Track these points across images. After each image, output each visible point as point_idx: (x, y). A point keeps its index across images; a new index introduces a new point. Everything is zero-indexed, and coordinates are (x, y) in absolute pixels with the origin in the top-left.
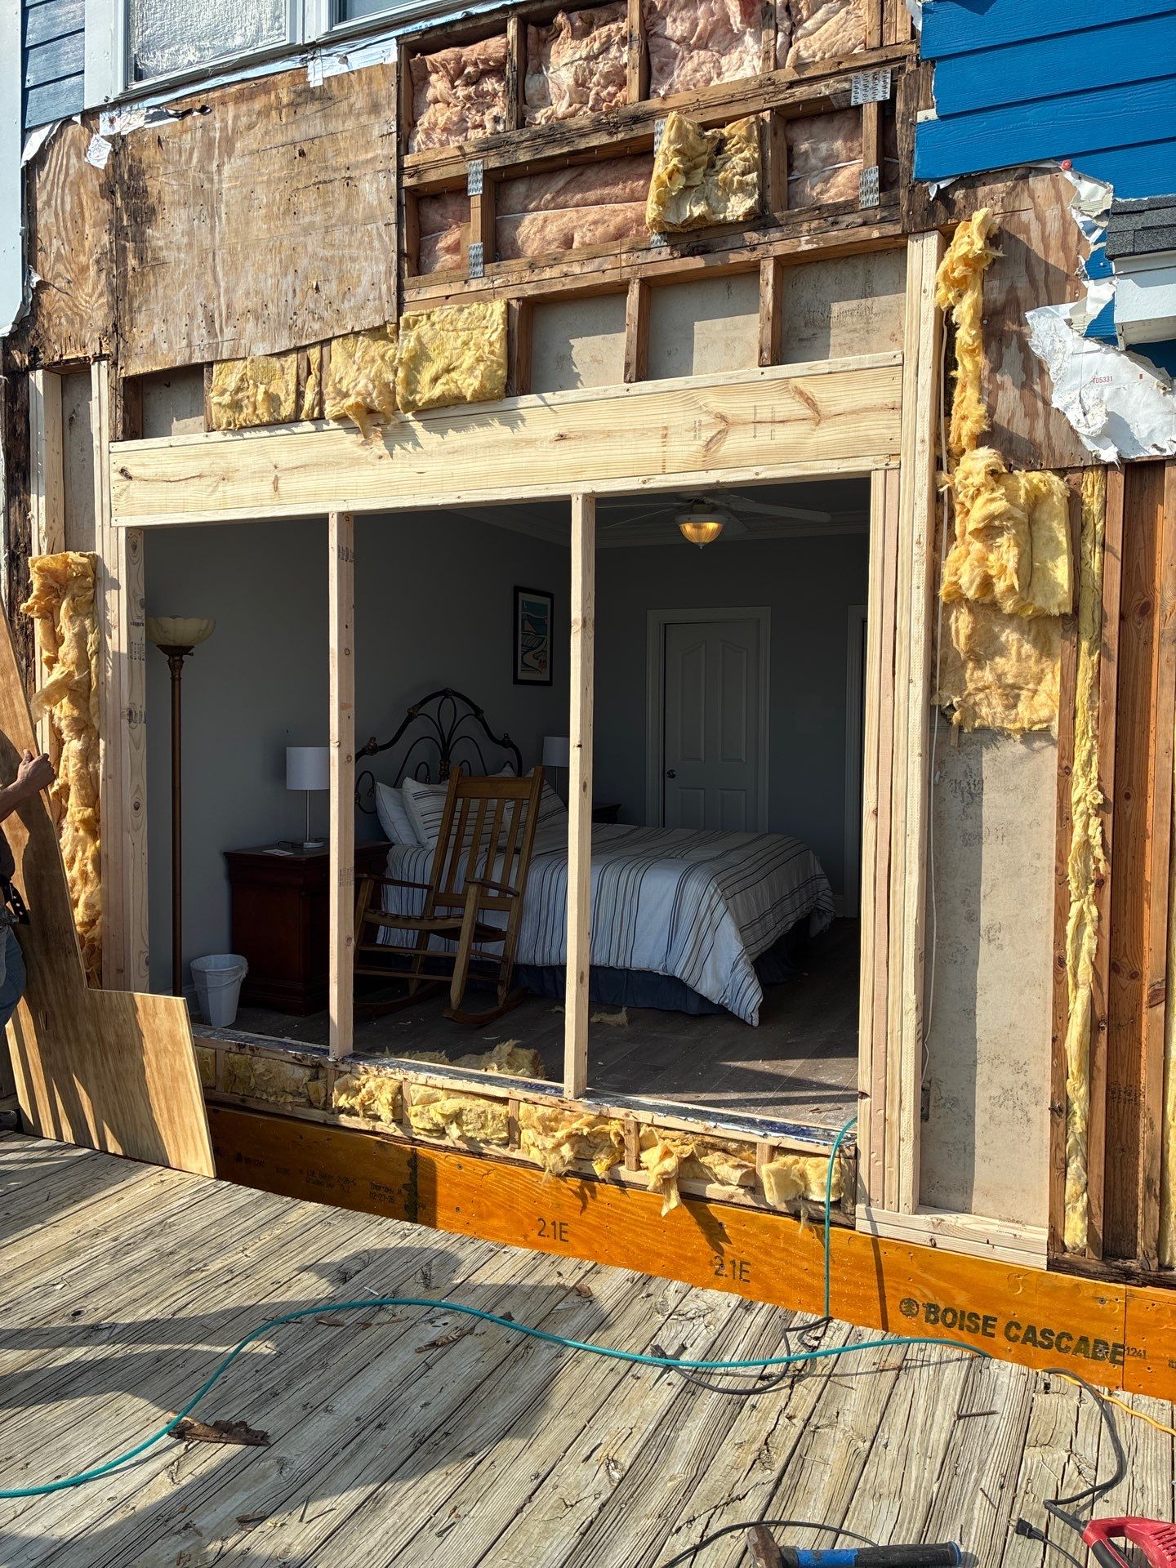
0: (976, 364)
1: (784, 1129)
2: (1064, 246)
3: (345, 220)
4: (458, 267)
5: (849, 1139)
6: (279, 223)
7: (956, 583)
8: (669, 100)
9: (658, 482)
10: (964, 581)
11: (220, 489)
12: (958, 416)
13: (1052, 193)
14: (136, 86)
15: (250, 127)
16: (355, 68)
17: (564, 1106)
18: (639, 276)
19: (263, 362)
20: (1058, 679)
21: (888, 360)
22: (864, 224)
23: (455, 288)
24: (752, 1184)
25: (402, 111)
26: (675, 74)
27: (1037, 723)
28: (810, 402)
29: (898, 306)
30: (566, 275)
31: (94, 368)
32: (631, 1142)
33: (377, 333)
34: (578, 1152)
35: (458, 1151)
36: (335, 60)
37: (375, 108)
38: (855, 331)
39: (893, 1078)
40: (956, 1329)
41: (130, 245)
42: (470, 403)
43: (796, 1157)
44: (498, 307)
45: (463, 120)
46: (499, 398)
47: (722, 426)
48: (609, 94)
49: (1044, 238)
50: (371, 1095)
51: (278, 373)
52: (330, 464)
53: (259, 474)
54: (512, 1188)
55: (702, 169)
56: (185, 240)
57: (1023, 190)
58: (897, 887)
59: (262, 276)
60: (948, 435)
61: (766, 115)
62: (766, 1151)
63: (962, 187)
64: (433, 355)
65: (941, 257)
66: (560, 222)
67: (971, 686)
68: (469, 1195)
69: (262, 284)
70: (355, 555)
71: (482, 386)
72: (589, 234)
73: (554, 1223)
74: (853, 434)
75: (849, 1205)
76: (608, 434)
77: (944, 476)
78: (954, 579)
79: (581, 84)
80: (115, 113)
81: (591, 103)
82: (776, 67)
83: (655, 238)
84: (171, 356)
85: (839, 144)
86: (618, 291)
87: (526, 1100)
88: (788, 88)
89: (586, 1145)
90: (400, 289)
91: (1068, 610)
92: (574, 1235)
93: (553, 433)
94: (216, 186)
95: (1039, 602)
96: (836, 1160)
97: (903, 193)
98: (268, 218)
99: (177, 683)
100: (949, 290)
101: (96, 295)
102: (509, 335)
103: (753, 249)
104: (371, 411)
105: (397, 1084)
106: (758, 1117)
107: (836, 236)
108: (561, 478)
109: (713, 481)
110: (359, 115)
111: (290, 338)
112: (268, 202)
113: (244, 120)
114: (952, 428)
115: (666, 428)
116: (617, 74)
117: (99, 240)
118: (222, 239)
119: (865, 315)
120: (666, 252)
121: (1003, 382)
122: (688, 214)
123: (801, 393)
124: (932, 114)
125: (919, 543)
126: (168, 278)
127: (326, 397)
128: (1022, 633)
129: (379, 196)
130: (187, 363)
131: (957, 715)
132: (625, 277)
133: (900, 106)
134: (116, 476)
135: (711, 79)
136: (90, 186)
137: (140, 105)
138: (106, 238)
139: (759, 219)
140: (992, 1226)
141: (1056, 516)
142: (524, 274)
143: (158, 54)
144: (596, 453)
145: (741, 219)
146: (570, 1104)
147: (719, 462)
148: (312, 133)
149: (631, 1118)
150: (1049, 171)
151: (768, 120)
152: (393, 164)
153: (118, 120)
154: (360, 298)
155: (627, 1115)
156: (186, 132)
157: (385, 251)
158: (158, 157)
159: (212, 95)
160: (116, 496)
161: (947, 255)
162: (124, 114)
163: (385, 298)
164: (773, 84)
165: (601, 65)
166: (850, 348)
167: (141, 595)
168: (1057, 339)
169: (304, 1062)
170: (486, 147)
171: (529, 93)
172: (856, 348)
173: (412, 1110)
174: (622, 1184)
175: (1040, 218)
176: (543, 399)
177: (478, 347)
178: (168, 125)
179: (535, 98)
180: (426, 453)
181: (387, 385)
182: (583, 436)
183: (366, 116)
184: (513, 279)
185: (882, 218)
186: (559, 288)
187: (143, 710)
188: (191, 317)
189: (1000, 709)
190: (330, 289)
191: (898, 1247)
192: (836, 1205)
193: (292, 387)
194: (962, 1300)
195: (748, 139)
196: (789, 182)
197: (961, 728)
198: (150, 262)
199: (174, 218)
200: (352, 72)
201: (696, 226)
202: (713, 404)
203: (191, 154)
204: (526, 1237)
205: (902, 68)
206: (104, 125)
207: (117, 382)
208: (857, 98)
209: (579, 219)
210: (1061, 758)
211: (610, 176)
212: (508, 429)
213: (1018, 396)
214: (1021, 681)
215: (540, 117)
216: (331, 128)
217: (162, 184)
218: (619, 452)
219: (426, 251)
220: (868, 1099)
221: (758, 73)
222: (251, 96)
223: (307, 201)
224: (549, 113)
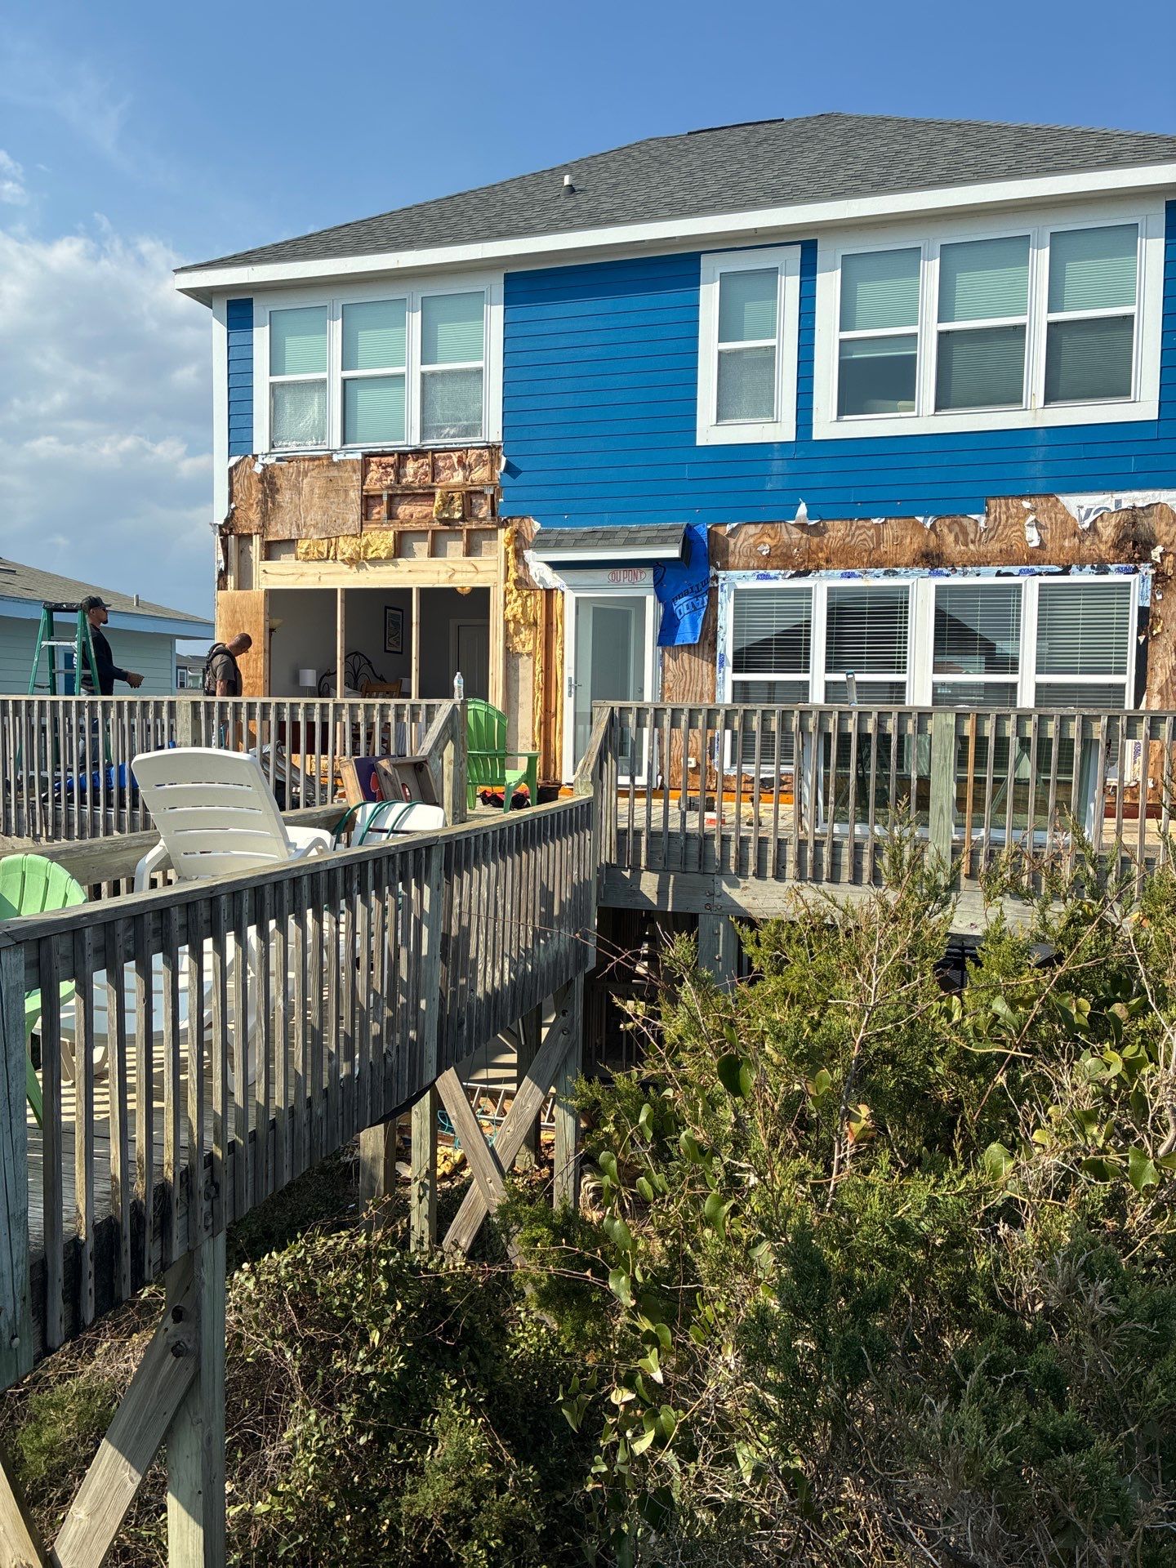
0: (513, 561)
2: (531, 537)
4: (379, 519)
6: (322, 500)
8: (439, 483)
11: (298, 579)
13: (529, 523)
14: (273, 450)
15: (313, 470)
16: (348, 459)
18: (431, 529)
19: (316, 541)
20: (533, 640)
21: (495, 559)
22: (488, 524)
23: (379, 526)
25: (363, 472)
26: (441, 476)
27: (528, 651)
28: (475, 567)
29: (496, 545)
30: (411, 526)
31: (254, 537)
36: (342, 455)
37: (354, 470)
38: (486, 550)
41: (269, 499)
42: (383, 559)
44: (392, 533)
45: (381, 478)
46: (392, 559)
47: (453, 572)
48: (423, 478)
51: (321, 544)
52: (338, 574)
53: (313, 575)
55: (448, 504)
56: (290, 501)
57: (523, 521)
63: (510, 518)
64: (372, 545)
65: (505, 535)
66: (409, 510)
67: (513, 642)
69: (316, 517)
71: (387, 555)
72: (417, 515)
74: (486, 577)
76: (423, 572)
77: (506, 589)
78: (509, 614)
79: (415, 474)
80: (264, 457)
81: (418, 480)
82: (467, 480)
83: (436, 519)
84: (285, 535)
85: (482, 503)
88: (469, 486)
90: (362, 524)
93: (407, 569)
94: (301, 485)
97: (496, 518)
98: (319, 497)
101: (256, 514)
102: (395, 541)
103: (461, 526)
104: (353, 559)
107: (482, 526)
108: (410, 583)
109: (452, 586)
110: (349, 472)
111: (325, 534)
112: (319, 493)
113: (311, 467)
115: (438, 571)
116: (425, 473)
117: (258, 496)
118: (303, 502)
119: (488, 546)
120: (438, 524)
121: (519, 568)
122: (444, 515)
123: (473, 565)
124: (503, 500)
125: (501, 605)
126: (283, 511)
127: (337, 553)
128: (524, 628)
129: (355, 496)
130: (289, 538)
131: (511, 649)
132: (427, 529)
133: (496, 496)
134: (262, 572)
135: (450, 480)
136: (255, 479)
137: (274, 456)
139: (463, 519)
142: (399, 524)
143: (281, 442)
144: (420, 576)
145: (458, 518)
148: (334, 475)
150: (526, 518)
151: (464, 493)
152: (360, 488)
153: (266, 459)
154: (349, 525)
156: (291, 467)
157: (357, 512)
158: (280, 473)
159: (300, 458)
160: (261, 578)
163: (357, 526)
164: (466, 484)
165: (421, 470)
166: (486, 554)
168: (530, 559)
170: (388, 487)
171: (400, 473)
175: (526, 529)
176: (405, 560)
177: (385, 543)
178: (284, 464)
179: (402, 475)
180: (370, 573)
181: (357, 552)
184: (396, 525)
185: (492, 523)
186: (409, 529)
188: (291, 524)
189: (520, 648)
190: (340, 521)
193: (326, 549)
195: (460, 498)
196: (470, 510)
197: (512, 653)
198: (277, 506)
199: (287, 495)
201: (446, 519)
202: (451, 566)
203: (292, 474)
205: (496, 487)
206: (260, 460)
207: (263, 542)
208: (485, 492)
209: (415, 510)
211: (423, 500)
212: (396, 568)
213: (522, 571)
214: (525, 640)
216: (340, 475)
218: (426, 577)
219: (369, 514)
221: (462, 481)
222: (314, 460)
224: (406, 481)
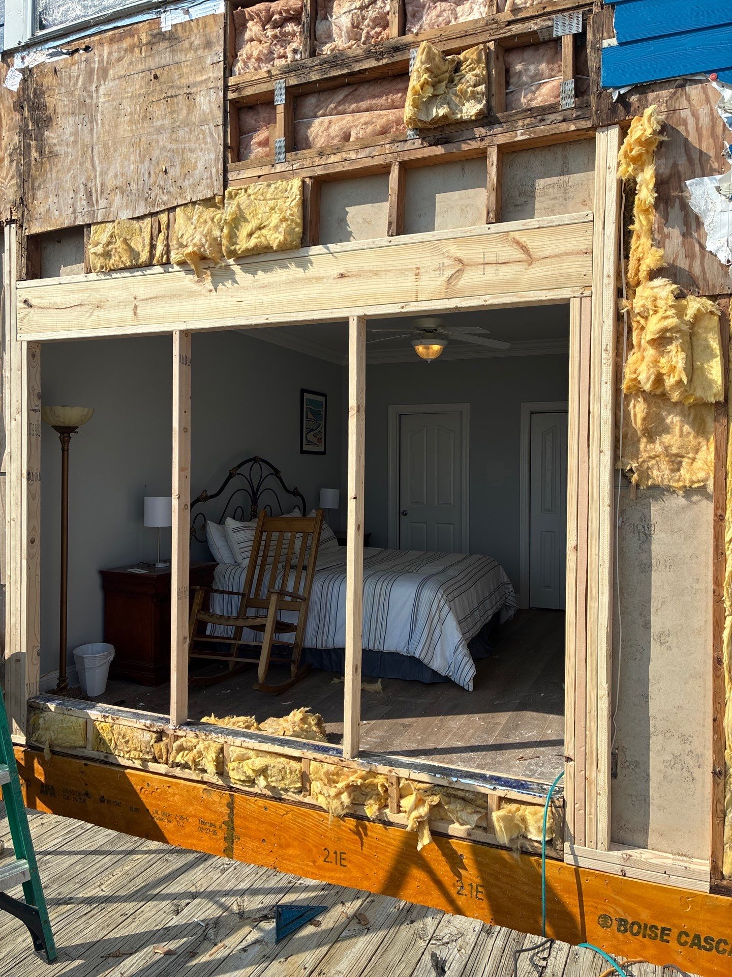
0: (649, 221)
1: (508, 783)
2: (713, 135)
3: (186, 123)
4: (268, 155)
5: (558, 792)
6: (139, 126)
7: (635, 379)
8: (420, 35)
9: (412, 308)
10: (642, 378)
11: (95, 314)
12: (635, 257)
13: (703, 96)
14: (40, 33)
15: (119, 60)
16: (194, 17)
17: (343, 764)
18: (398, 160)
19: (127, 223)
20: (712, 449)
21: (582, 218)
22: (564, 120)
23: (265, 170)
24: (484, 825)
25: (228, 46)
26: (424, 18)
27: (696, 482)
28: (524, 248)
29: (588, 180)
30: (345, 160)
31: (6, 229)
32: (393, 791)
33: (208, 202)
34: (354, 799)
35: (264, 796)
36: (180, 12)
37: (208, 45)
38: (556, 198)
39: (591, 747)
40: (640, 937)
41: (33, 143)
42: (276, 251)
43: (518, 805)
44: (296, 183)
45: (271, 52)
46: (297, 248)
47: (460, 267)
48: (376, 33)
49: (698, 129)
50: (200, 754)
51: (137, 231)
52: (174, 296)
53: (122, 304)
54: (304, 826)
55: (444, 83)
56: (72, 139)
57: (681, 95)
58: (593, 604)
59: (126, 163)
60: (627, 273)
61: (491, 45)
62: (496, 800)
63: (636, 93)
64: (248, 217)
65: (621, 143)
66: (341, 124)
67: (645, 455)
68: (273, 830)
69: (127, 169)
70: (192, 361)
71: (285, 239)
72: (362, 132)
73: (335, 853)
74: (556, 272)
75: (559, 843)
76: (376, 273)
77: (624, 302)
78: (634, 376)
79: (356, 26)
80: (25, 53)
81: (363, 39)
82: (499, 10)
83: (410, 133)
84: (61, 219)
85: (543, 66)
86: (382, 171)
87: (315, 759)
88: (507, 26)
89: (359, 793)
90: (225, 171)
91: (722, 399)
92: (350, 862)
93: (336, 272)
94: (94, 101)
95: (699, 393)
96: (549, 809)
97: (592, 98)
98: (131, 122)
99: (66, 452)
100: (629, 165)
101: (9, 178)
102: (304, 203)
103: (482, 140)
104: (203, 258)
105: (220, 746)
106: (488, 773)
107: (543, 129)
108: (342, 305)
109: (453, 306)
110: (197, 49)
111: (146, 206)
112: (131, 111)
113: (115, 55)
114: (630, 267)
115: (418, 268)
116: (381, 18)
117: (12, 140)
118: (98, 138)
119: (564, 187)
120: (418, 142)
121: (669, 233)
122: (434, 115)
123: (518, 243)
124: (614, 42)
125: (606, 350)
126: (60, 165)
127: (171, 248)
128: (684, 416)
129: (210, 106)
130: (72, 224)
131: (635, 476)
132: (388, 161)
133: (589, 36)
134: (22, 305)
135: (450, 22)
136: (6, 103)
137: (43, 47)
138: (16, 139)
139: (486, 119)
140: (668, 860)
141: (711, 330)
142: (315, 160)
143: (56, 11)
144: (367, 287)
145: (473, 118)
146: (348, 762)
147: (457, 293)
148: (163, 63)
149: (393, 774)
150: (700, 82)
151: (492, 48)
152: (221, 83)
153: (27, 57)
154: (196, 178)
155: (390, 771)
156: (74, 64)
157: (215, 145)
158: (54, 82)
159: (93, 39)
160: (21, 319)
161: (625, 140)
162: (32, 53)
163: (214, 178)
164: (496, 22)
165: (370, 13)
166: (552, 211)
167: (38, 389)
168: (709, 201)
169: (151, 729)
170: (287, 71)
171: (318, 33)
172: (557, 211)
173: (231, 766)
174: (388, 824)
175: (695, 115)
176: (328, 249)
177: (281, 210)
178: (62, 60)
179: (323, 36)
180: (243, 288)
181: (216, 239)
182: (357, 275)
183: (201, 51)
184: (307, 163)
185: (577, 116)
186: (340, 169)
187: (39, 471)
188: (76, 192)
189: (667, 472)
190: (175, 172)
191: (597, 876)
192: (550, 843)
193: (147, 241)
194: (645, 916)
195: (479, 61)
196: (507, 94)
197: (637, 486)
198: (47, 154)
199: (65, 123)
200: (192, 20)
201: (440, 124)
202: (452, 251)
203: (77, 80)
204: (314, 862)
205: (590, 11)
206: (17, 61)
207: (23, 238)
208: (558, 32)
209: (354, 121)
210: (716, 509)
211: (377, 89)
212: (301, 270)
213: (680, 243)
214: (683, 451)
215: (327, 49)
216: (177, 59)
217: (57, 101)
218: (383, 286)
219: (244, 145)
220: (572, 763)
221: (484, 15)
222: (121, 39)
223: (159, 110)
224: (333, 46)
